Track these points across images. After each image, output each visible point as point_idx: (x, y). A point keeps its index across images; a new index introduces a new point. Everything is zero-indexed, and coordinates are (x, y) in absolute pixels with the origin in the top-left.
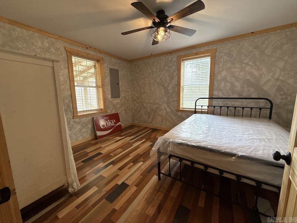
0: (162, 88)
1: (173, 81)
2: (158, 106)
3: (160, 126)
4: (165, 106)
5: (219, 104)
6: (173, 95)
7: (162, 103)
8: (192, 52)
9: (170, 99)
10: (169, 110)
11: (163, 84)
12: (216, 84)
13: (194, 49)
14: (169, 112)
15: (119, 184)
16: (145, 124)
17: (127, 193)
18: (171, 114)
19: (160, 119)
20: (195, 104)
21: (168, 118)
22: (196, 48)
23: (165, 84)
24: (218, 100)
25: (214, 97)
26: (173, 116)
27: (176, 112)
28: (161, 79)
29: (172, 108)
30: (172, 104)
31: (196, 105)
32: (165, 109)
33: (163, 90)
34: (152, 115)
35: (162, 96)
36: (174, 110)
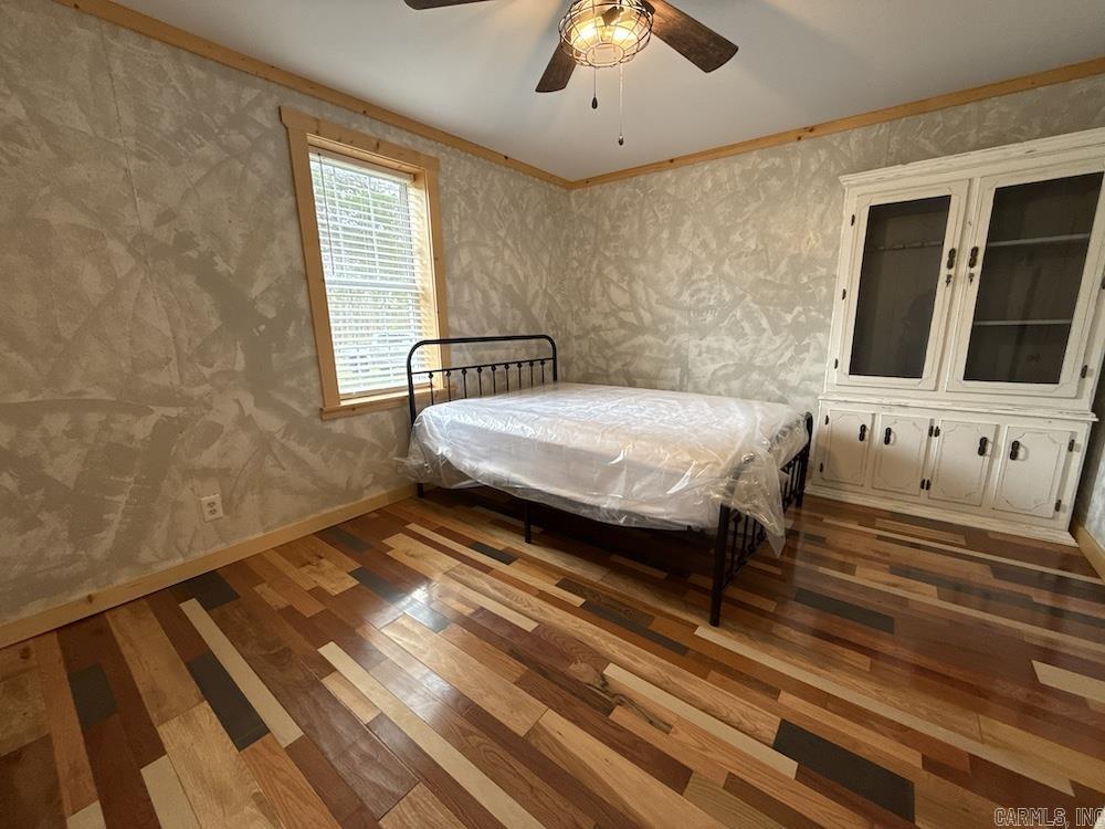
0: (189, 281)
1: (275, 247)
2: (172, 412)
3: (221, 547)
4: (237, 401)
5: (465, 358)
6: (291, 332)
7: (207, 387)
8: (355, 126)
9: (274, 356)
10: (271, 423)
11: (193, 254)
12: (450, 288)
13: (363, 118)
14: (278, 436)
15: (795, 764)
16: (34, 609)
17: (830, 728)
18: (293, 445)
19: (217, 498)
20: (405, 370)
21: (276, 472)
22: (371, 118)
23: (217, 259)
24: (461, 347)
25: (451, 337)
26: (303, 451)
27: (318, 422)
28: (167, 216)
29: (295, 405)
30: (292, 383)
31: (410, 373)
32: (244, 421)
33: (206, 302)
34: (122, 499)
35: (199, 340)
36: (305, 414)
